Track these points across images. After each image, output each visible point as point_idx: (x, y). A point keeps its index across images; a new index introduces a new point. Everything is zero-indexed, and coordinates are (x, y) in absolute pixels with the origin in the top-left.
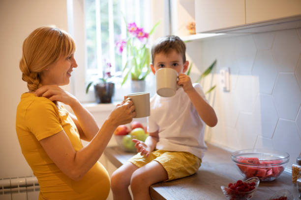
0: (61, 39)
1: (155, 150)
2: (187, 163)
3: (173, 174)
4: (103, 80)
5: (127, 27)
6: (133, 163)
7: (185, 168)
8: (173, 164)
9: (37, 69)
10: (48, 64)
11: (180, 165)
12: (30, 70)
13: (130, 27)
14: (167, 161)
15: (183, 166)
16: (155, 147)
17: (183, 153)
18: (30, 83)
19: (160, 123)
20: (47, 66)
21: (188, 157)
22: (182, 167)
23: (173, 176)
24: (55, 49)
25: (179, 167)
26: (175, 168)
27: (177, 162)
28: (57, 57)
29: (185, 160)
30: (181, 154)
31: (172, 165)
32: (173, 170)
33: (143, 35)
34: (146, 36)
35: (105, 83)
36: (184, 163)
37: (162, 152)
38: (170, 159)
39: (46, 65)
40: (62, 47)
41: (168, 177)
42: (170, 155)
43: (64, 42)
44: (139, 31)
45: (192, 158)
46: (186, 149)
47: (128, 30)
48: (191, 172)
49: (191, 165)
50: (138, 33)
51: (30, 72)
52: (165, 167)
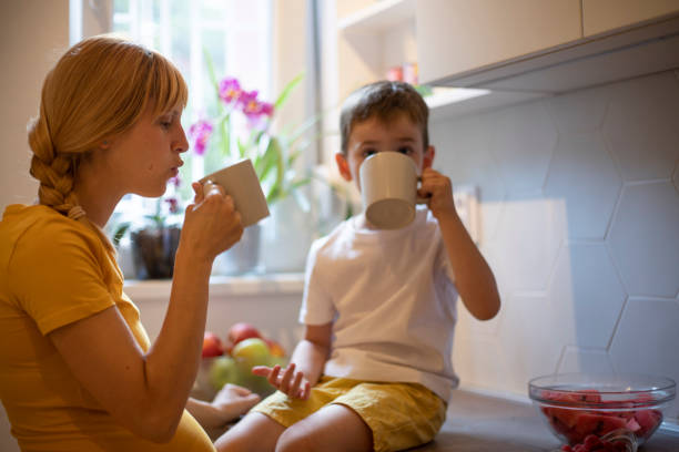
0: (148, 67)
1: (321, 379)
2: (417, 413)
3: (386, 439)
4: (156, 218)
5: (217, 88)
6: (265, 414)
7: (413, 425)
8: (384, 411)
9: (76, 143)
10: (108, 130)
11: (404, 417)
12: (55, 149)
13: (225, 89)
14: (370, 404)
15: (409, 419)
16: (322, 375)
17: (408, 388)
18: (46, 184)
19: (343, 302)
20: (107, 135)
21: (420, 395)
22: (408, 422)
23: (386, 443)
24: (129, 91)
25: (400, 420)
26: (390, 422)
27: (392, 407)
28: (134, 114)
29: (413, 404)
30: (402, 388)
31: (382, 415)
32: (387, 427)
33: (258, 108)
34: (267, 110)
35: (161, 228)
36: (411, 411)
37: (348, 384)
38: (376, 401)
39: (102, 133)
40: (148, 84)
41: (372, 445)
42: (374, 392)
43: (157, 74)
44: (248, 98)
45: (428, 399)
46: (415, 377)
47: (220, 97)
48: (424, 437)
49: (425, 418)
50: (246, 103)
51: (56, 154)
52: (367, 419)
